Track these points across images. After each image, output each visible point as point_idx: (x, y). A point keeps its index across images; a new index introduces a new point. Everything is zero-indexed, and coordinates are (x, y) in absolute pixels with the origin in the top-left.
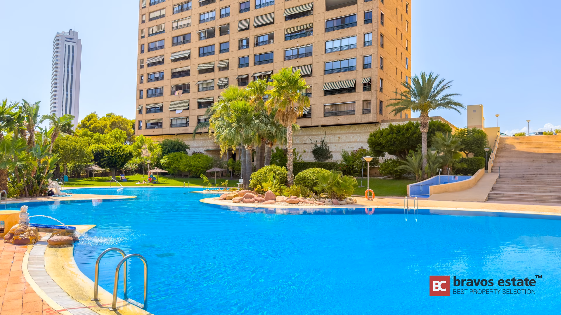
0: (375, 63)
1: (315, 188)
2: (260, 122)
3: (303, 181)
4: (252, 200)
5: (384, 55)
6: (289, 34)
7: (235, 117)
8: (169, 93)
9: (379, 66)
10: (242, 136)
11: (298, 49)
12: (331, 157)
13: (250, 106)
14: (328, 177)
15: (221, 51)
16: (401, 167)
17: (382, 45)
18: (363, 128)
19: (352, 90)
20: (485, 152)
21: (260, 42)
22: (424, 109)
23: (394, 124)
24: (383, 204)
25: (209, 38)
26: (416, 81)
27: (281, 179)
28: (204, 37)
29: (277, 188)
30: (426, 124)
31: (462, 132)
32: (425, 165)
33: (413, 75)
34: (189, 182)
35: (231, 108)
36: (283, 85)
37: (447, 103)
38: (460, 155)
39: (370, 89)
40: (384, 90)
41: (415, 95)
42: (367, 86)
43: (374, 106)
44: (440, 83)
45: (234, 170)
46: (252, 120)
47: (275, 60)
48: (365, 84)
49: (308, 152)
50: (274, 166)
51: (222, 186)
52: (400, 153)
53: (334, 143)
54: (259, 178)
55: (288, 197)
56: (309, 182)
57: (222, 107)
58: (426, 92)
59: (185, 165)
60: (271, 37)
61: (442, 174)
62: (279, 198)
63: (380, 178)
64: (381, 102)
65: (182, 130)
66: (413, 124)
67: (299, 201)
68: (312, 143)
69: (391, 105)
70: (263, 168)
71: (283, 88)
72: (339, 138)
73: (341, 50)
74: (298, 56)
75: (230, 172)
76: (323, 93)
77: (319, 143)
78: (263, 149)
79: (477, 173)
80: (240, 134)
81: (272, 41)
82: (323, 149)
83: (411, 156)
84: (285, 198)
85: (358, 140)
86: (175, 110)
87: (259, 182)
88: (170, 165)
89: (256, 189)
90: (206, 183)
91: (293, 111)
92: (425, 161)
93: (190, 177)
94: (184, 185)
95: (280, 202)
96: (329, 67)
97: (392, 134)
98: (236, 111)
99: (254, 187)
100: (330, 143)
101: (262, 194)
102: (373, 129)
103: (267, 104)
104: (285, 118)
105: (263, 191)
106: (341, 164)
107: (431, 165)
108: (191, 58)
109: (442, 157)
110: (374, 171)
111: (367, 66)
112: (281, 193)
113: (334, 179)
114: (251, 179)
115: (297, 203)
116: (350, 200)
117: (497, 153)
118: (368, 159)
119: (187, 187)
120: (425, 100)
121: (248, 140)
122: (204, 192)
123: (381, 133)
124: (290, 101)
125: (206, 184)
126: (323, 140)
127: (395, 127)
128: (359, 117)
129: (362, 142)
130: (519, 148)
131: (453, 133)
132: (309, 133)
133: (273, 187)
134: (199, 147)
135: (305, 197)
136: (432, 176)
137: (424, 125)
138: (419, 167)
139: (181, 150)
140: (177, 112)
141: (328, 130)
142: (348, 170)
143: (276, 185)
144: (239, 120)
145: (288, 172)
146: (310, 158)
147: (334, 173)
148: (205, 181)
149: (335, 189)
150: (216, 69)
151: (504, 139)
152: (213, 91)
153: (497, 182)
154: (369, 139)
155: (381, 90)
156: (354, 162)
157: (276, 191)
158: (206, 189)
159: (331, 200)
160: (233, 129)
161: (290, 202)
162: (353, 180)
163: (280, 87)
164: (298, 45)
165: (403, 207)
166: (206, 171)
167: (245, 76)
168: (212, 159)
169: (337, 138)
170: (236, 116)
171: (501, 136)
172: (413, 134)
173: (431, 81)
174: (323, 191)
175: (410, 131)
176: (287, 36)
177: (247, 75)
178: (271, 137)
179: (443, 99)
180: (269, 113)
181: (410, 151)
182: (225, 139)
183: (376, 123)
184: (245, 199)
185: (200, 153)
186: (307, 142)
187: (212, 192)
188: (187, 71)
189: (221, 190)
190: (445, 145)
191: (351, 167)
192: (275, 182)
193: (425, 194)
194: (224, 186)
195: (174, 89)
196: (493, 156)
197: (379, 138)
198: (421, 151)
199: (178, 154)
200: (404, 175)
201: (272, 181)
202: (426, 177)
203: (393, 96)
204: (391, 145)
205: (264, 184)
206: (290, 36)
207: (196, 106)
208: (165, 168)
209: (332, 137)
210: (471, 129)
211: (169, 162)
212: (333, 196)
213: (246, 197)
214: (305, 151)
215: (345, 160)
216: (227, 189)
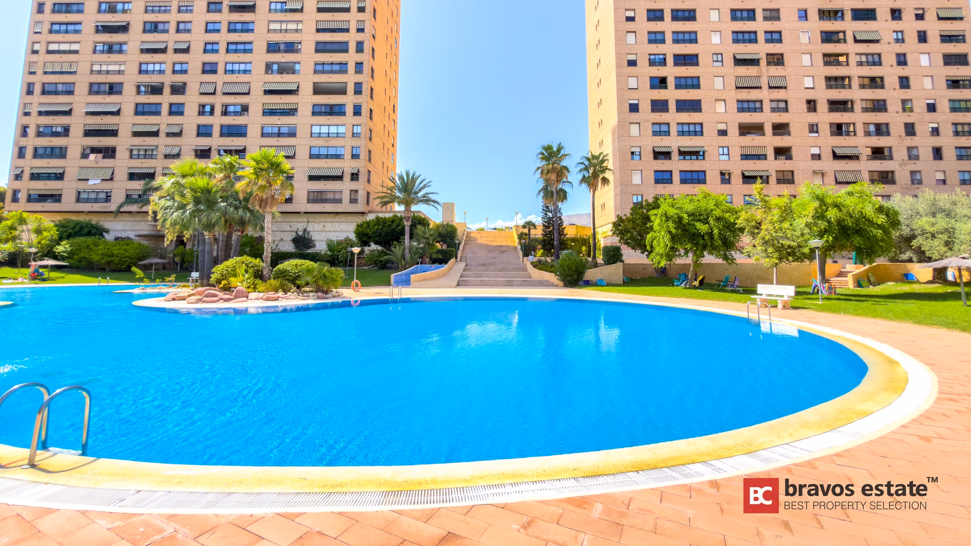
0: (363, 155)
1: (298, 282)
2: (228, 205)
3: (283, 275)
4: (216, 299)
5: (372, 149)
6: (268, 109)
7: (192, 198)
8: (79, 155)
9: (367, 159)
10: (201, 220)
11: (279, 128)
12: (314, 246)
13: (216, 185)
14: (313, 269)
15: (171, 113)
16: (386, 257)
17: (370, 139)
18: (350, 218)
19: (340, 178)
20: (455, 244)
21: (229, 112)
22: (407, 203)
23: (380, 215)
24: (369, 294)
25: (154, 94)
26: (401, 178)
27: (255, 273)
28: (145, 91)
29: (249, 283)
30: (409, 218)
31: (438, 227)
32: (408, 256)
33: (398, 172)
34: (108, 278)
35: (186, 185)
36: (262, 167)
37: (427, 200)
38: (437, 247)
39: (357, 179)
40: (371, 182)
41: (400, 190)
42: (355, 176)
43: (361, 196)
44: (422, 182)
45: (183, 261)
46: (217, 203)
47: (248, 135)
48: (352, 174)
49: (286, 241)
50: (246, 258)
51: (166, 282)
52: (385, 243)
53: (318, 231)
54: (225, 272)
55: (264, 294)
56: (290, 276)
57: (173, 183)
58: (410, 188)
59: (101, 254)
60: (245, 109)
61: (421, 263)
62: (253, 295)
63: (365, 267)
64: (368, 193)
65: (99, 207)
66: (397, 217)
67: (279, 297)
68: (291, 231)
69: (379, 197)
70: (231, 260)
71: (262, 170)
72: (324, 226)
73: (328, 137)
74: (279, 135)
75: (177, 264)
76: (307, 179)
77: (300, 231)
78: (229, 236)
79: (449, 263)
80: (198, 219)
81: (246, 113)
82: (305, 237)
83: (395, 247)
84: (261, 295)
85: (344, 229)
86: (88, 180)
87: (224, 277)
88: (74, 255)
89: (221, 286)
90: (139, 278)
91: (273, 196)
92: (407, 251)
93: (109, 271)
94: (99, 282)
95: (255, 299)
96: (315, 151)
97: (379, 225)
98: (194, 190)
99: (217, 283)
100: (314, 231)
101: (229, 291)
102: (360, 220)
103: (239, 186)
104: (263, 204)
105: (230, 288)
106: (325, 254)
107: (413, 256)
108: (121, 114)
109: (422, 248)
110: (361, 261)
111: (355, 156)
112: (255, 289)
113: (320, 272)
114: (213, 273)
115: (277, 299)
116: (337, 292)
117: (465, 244)
118: (356, 250)
119: (105, 284)
120: (409, 196)
121: (210, 226)
122: (136, 291)
123: (368, 223)
124: (271, 185)
125: (140, 280)
126: (305, 227)
127: (381, 218)
128: (346, 206)
129: (348, 231)
130: (482, 241)
131: (431, 227)
132: (288, 220)
133: (245, 283)
134: (128, 231)
135: (285, 292)
136: (413, 265)
137: (408, 219)
138: (402, 257)
139: (95, 235)
140: (91, 182)
141: (311, 218)
142: (333, 261)
143: (249, 280)
144: (197, 201)
145: (263, 265)
146: (289, 247)
147: (320, 265)
148: (137, 277)
149: (321, 283)
150: (162, 134)
151: (470, 232)
152: (156, 160)
153: (464, 270)
154: (356, 230)
155: (369, 181)
156: (339, 252)
157: (248, 287)
158: (138, 286)
159: (316, 294)
160: (188, 211)
161: (268, 299)
162: (340, 272)
163: (258, 168)
164: (279, 123)
165: (387, 297)
166: (139, 263)
167: (207, 148)
168: (148, 247)
169: (322, 227)
170: (194, 196)
171: (469, 230)
172: (397, 226)
173: (414, 180)
174: (307, 284)
175: (395, 224)
176: (265, 111)
177: (208, 147)
178: (242, 223)
179: (424, 196)
180: (241, 196)
181: (395, 242)
182: (174, 224)
183: (363, 213)
184: (205, 299)
185: (128, 238)
186: (286, 229)
187: (149, 290)
188: (113, 130)
189: (163, 287)
190: (425, 238)
191: (336, 258)
192: (247, 276)
193: (406, 282)
194: (169, 281)
195: (88, 151)
196: (461, 247)
197: (366, 229)
198: (404, 242)
199: (90, 240)
200: (389, 265)
201: (243, 276)
202: (408, 266)
203: (380, 189)
204: (377, 236)
205: (232, 279)
206: (270, 112)
207: (126, 176)
208: (63, 259)
209: (316, 225)
210: (445, 223)
211: (71, 251)
212: (319, 289)
213: (207, 296)
214: (282, 240)
215: (330, 250)
216: (173, 285)
